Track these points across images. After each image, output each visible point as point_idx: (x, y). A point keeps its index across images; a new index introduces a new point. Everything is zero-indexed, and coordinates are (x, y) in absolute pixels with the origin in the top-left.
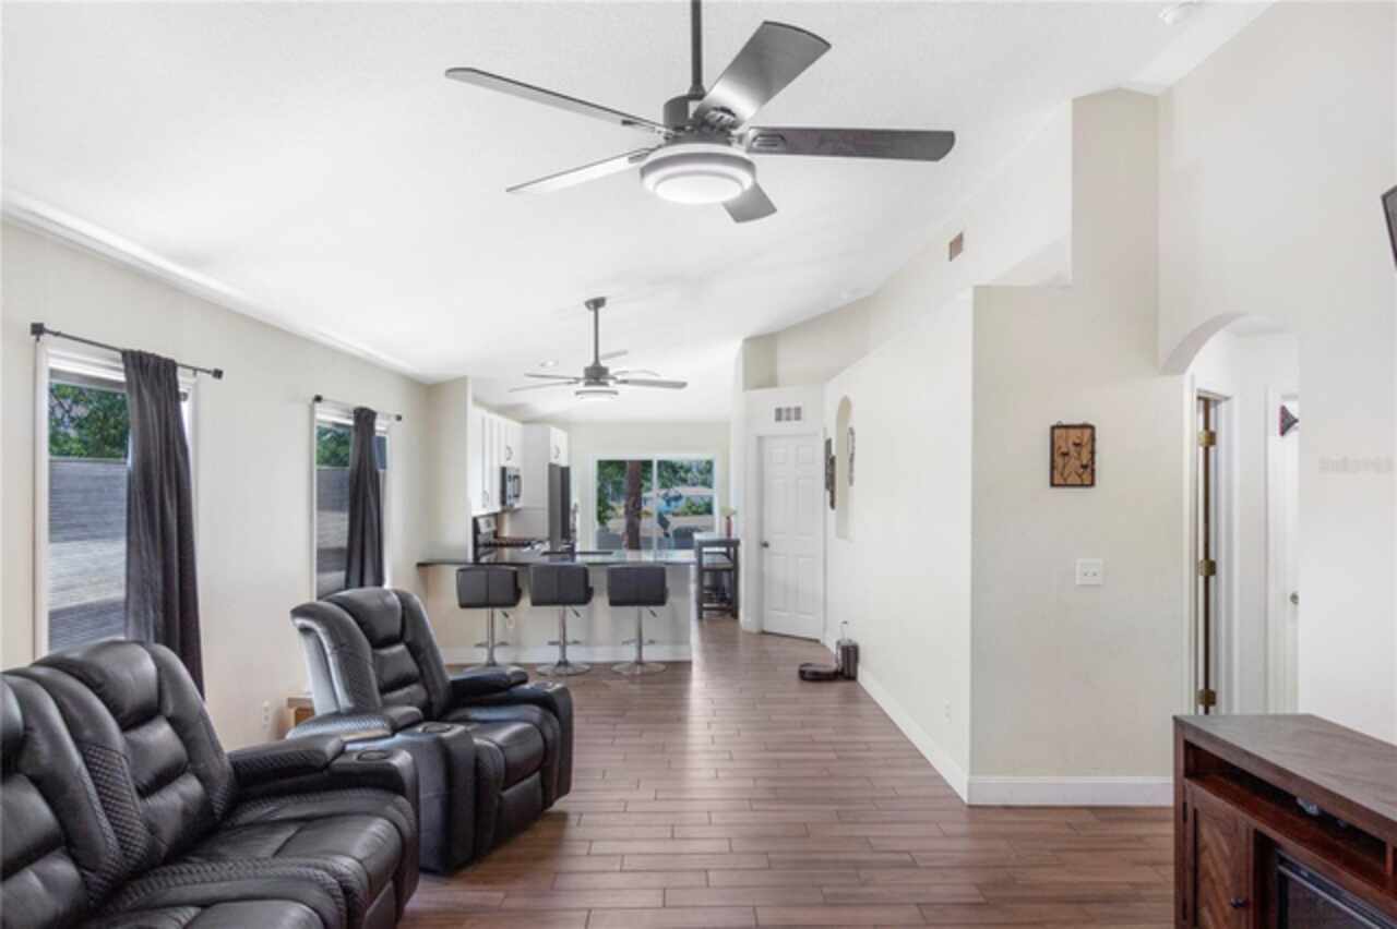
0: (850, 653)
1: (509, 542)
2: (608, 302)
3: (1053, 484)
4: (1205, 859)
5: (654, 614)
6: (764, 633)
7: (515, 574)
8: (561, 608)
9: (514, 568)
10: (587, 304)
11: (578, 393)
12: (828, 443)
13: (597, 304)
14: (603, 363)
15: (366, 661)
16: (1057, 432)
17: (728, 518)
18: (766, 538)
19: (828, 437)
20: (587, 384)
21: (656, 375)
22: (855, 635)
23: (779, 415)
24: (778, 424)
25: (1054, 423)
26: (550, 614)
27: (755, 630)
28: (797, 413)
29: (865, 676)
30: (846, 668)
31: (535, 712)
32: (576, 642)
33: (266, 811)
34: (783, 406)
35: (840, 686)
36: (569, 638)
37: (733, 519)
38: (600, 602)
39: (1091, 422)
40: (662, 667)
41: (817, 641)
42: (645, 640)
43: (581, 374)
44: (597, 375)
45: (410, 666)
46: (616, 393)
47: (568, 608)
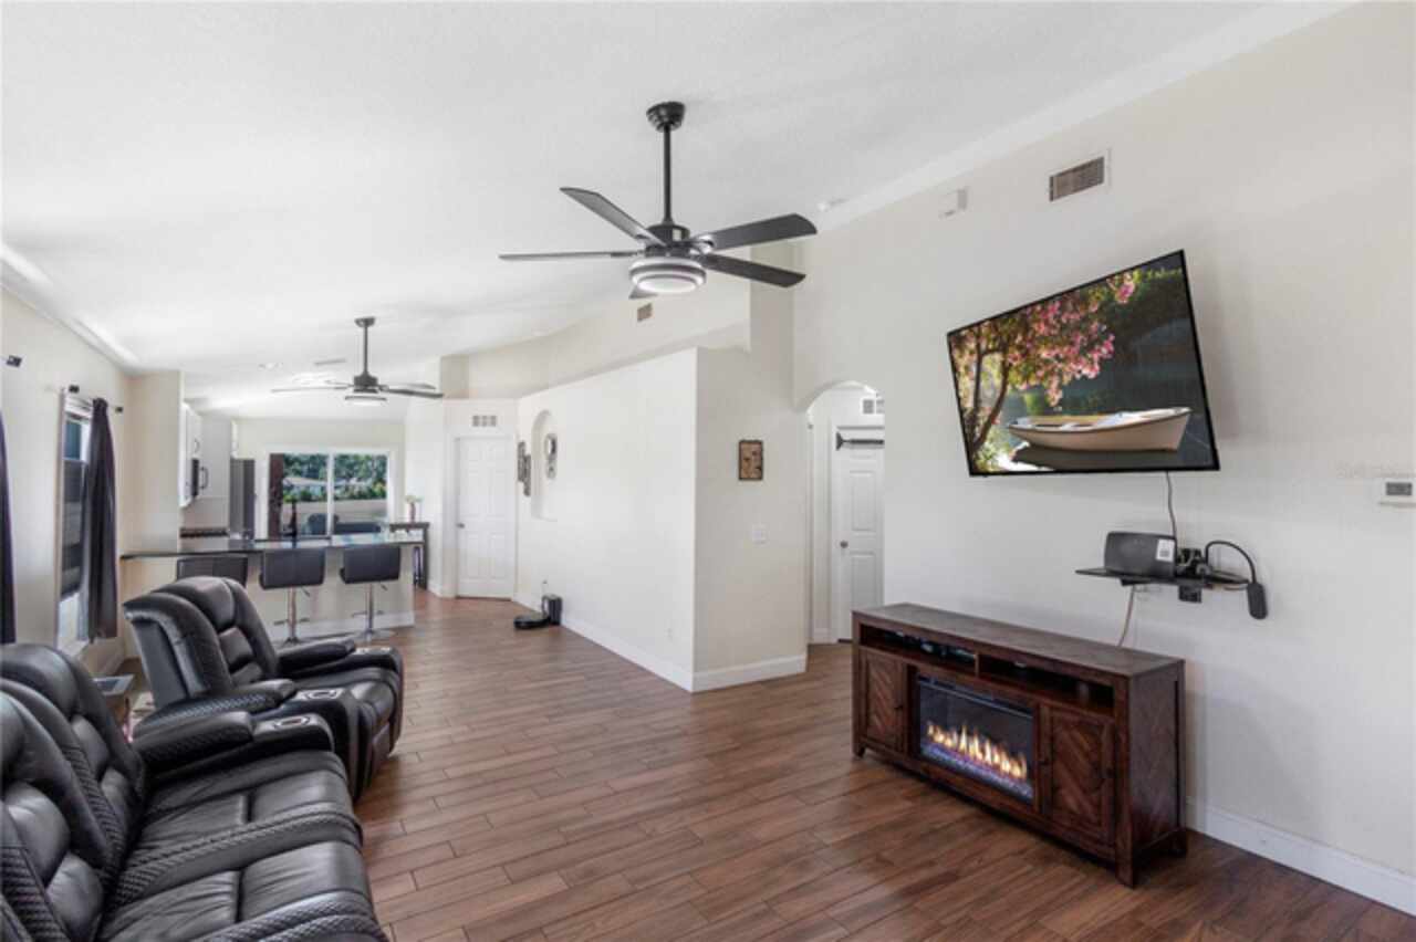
0: (555, 605)
1: (191, 532)
2: (377, 322)
3: (741, 478)
4: (875, 688)
5: (384, 587)
6: (459, 598)
7: (245, 560)
8: (291, 590)
9: (244, 556)
10: (358, 322)
11: (347, 398)
12: (521, 445)
13: (368, 322)
14: (372, 373)
15: (215, 645)
16: (744, 446)
17: (413, 505)
18: (462, 521)
19: (521, 439)
20: (357, 391)
21: (434, 388)
22: (555, 591)
23: (476, 421)
24: (475, 428)
25: (741, 438)
26: (281, 596)
27: (450, 594)
28: (493, 421)
29: (569, 620)
30: (552, 615)
31: (373, 672)
32: (304, 620)
33: (196, 790)
34: (480, 413)
35: (547, 630)
36: (299, 616)
37: (417, 505)
38: (332, 581)
39: (760, 439)
40: (391, 633)
41: (508, 600)
42: (375, 611)
43: (351, 382)
44: (366, 384)
45: (244, 647)
46: (384, 399)
47: (299, 590)
